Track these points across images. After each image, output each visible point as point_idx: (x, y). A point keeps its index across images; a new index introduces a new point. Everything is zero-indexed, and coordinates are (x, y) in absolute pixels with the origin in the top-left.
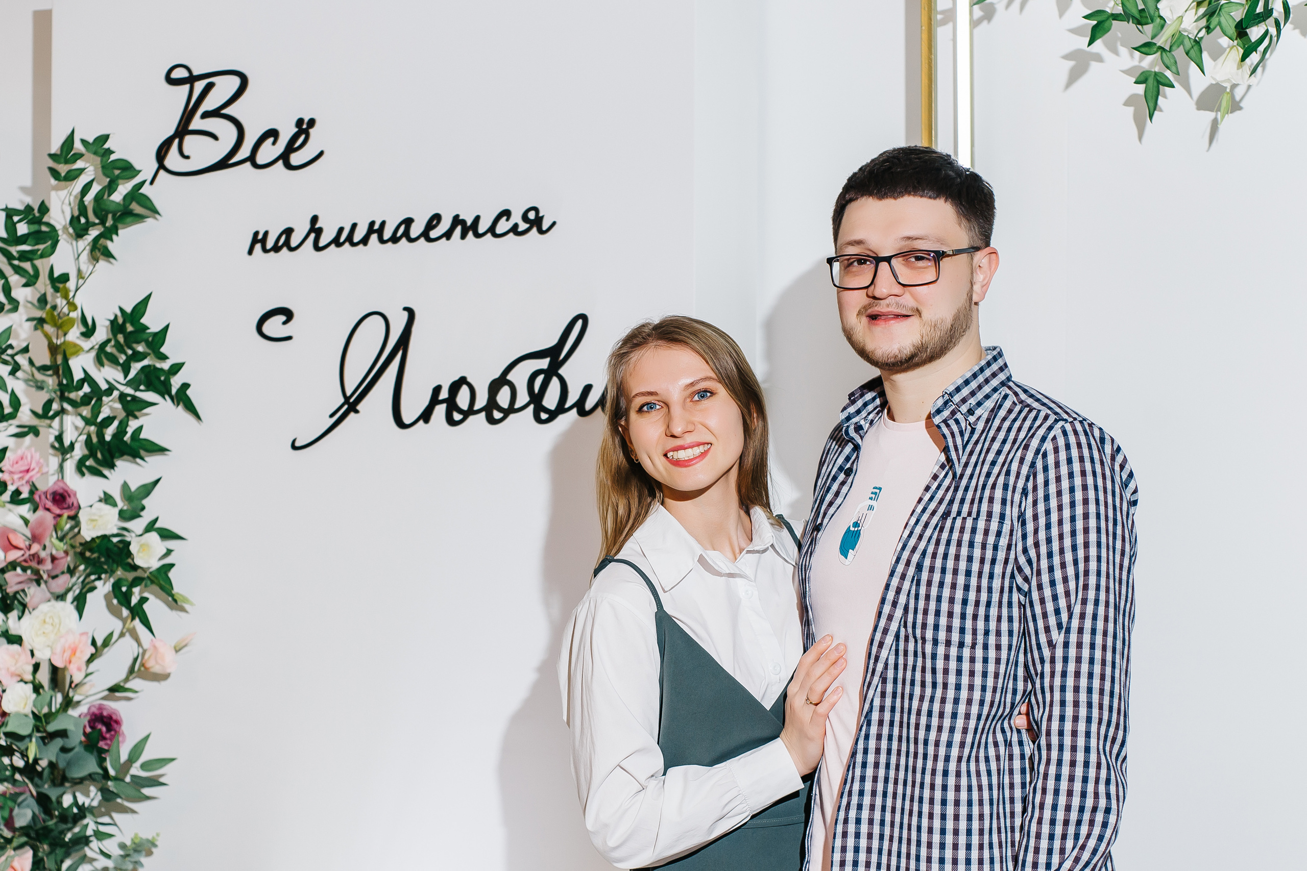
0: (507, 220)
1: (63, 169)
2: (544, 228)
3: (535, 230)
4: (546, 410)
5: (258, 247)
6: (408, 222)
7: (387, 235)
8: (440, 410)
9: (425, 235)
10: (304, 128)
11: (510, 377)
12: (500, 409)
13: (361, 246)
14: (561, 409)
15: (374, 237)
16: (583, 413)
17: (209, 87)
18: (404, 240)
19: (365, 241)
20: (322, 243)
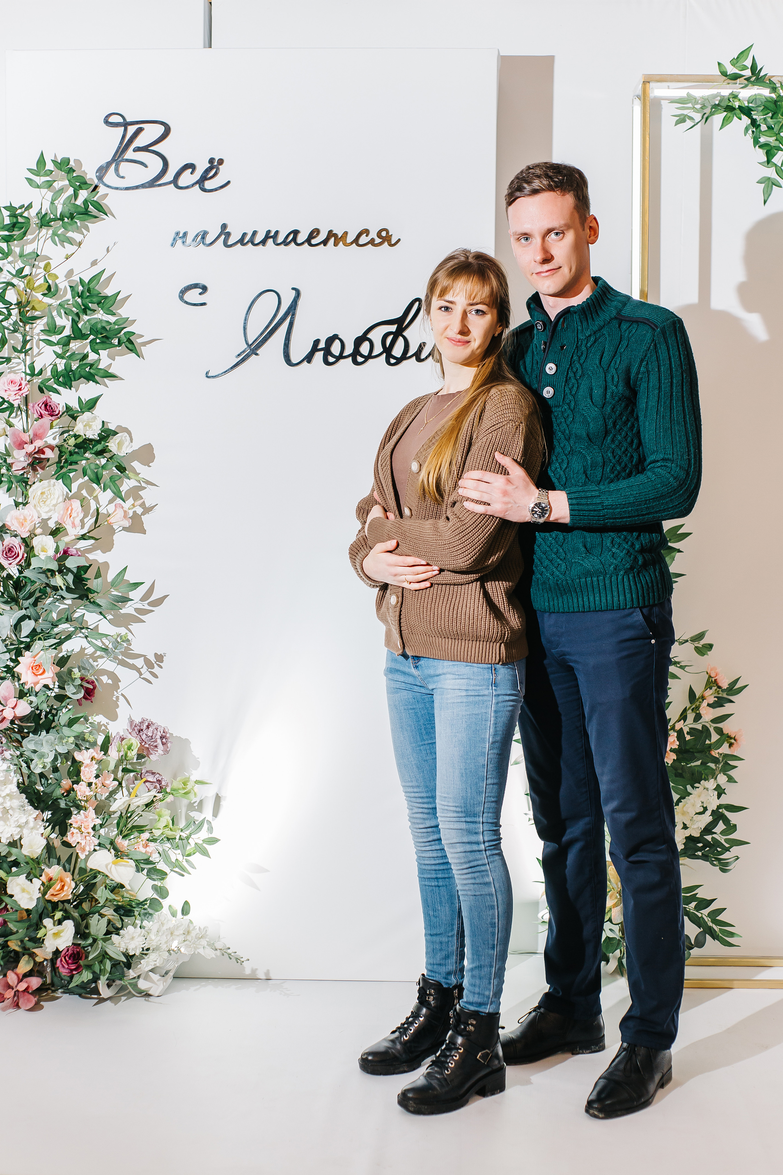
0: (367, 236)
1: (39, 180)
2: (393, 242)
3: (386, 243)
4: (394, 358)
5: (179, 242)
6: (296, 233)
7: (280, 239)
8: (319, 355)
9: (308, 241)
10: (215, 165)
11: (369, 336)
12: (362, 356)
13: (261, 246)
14: (404, 357)
15: (270, 241)
16: (419, 360)
17: (141, 130)
18: (293, 244)
19: (263, 242)
20: (230, 243)
